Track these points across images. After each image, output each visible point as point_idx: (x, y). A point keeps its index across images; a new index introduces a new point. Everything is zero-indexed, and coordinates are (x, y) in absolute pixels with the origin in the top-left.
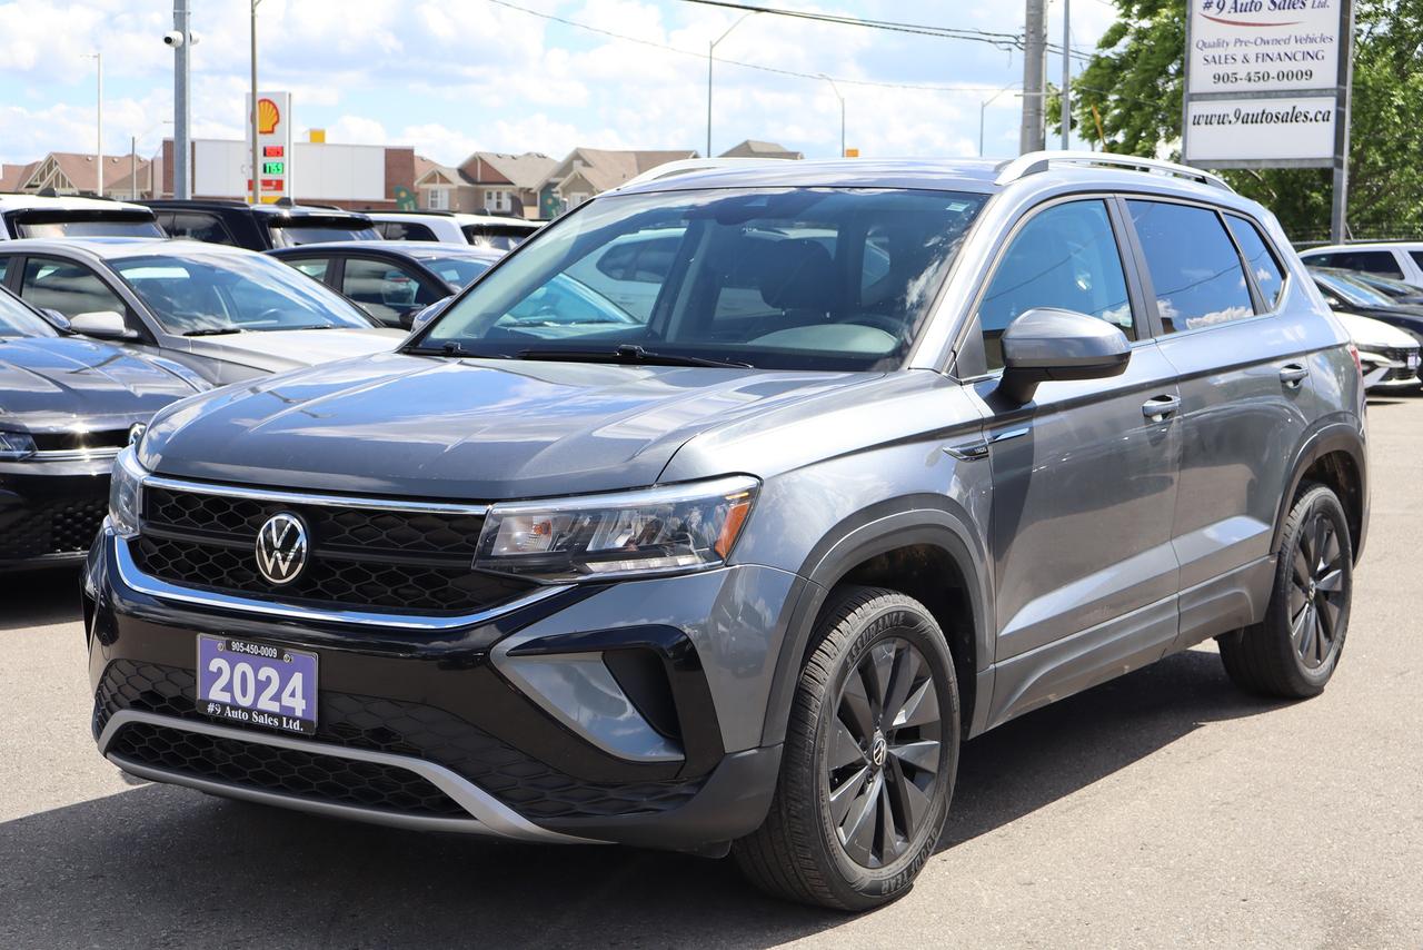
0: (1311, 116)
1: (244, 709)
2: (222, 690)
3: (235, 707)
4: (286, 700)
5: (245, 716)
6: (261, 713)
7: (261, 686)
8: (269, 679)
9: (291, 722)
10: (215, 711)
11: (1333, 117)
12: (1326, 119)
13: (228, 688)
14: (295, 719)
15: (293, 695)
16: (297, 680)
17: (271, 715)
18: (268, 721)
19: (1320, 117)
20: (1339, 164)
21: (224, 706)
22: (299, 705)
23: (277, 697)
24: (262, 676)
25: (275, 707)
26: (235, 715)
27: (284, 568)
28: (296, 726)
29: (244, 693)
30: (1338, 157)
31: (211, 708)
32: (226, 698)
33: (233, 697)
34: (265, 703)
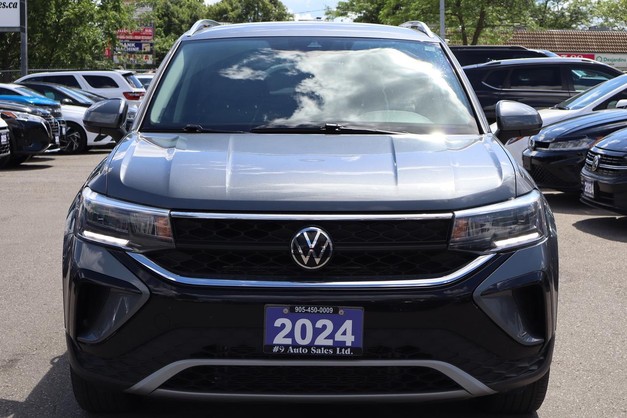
0: (7, 4)
1: (303, 347)
2: (284, 337)
3: (296, 346)
4: (339, 337)
5: (305, 351)
6: (318, 347)
7: (317, 332)
9: (343, 350)
10: (279, 351)
11: (18, 6)
12: (15, 6)
13: (291, 335)
14: (346, 348)
15: (344, 333)
16: (348, 325)
17: (326, 347)
18: (323, 351)
19: (11, 5)
20: (23, 30)
21: (287, 346)
22: (349, 339)
23: (331, 336)
24: (319, 324)
25: (330, 342)
26: (296, 351)
27: (317, 260)
28: (348, 352)
29: (304, 337)
30: (22, 26)
31: (276, 349)
32: (288, 341)
33: (294, 340)
34: (321, 341)
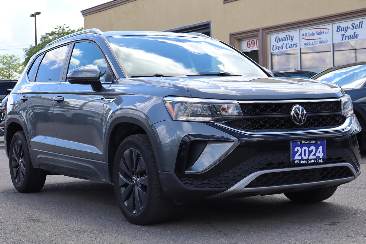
1: (306, 160)
2: (298, 156)
3: (303, 160)
4: (318, 155)
5: (306, 162)
6: (311, 160)
7: (310, 152)
8: (312, 150)
9: (320, 160)
13: (301, 155)
14: (321, 159)
15: (319, 152)
16: (321, 148)
17: (314, 159)
18: (313, 161)
21: (300, 160)
22: (321, 155)
23: (315, 154)
24: (310, 149)
25: (315, 157)
26: (303, 162)
28: (321, 161)
29: (305, 155)
31: (296, 162)
32: (300, 158)
33: (302, 157)
34: (312, 157)
